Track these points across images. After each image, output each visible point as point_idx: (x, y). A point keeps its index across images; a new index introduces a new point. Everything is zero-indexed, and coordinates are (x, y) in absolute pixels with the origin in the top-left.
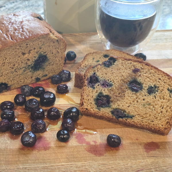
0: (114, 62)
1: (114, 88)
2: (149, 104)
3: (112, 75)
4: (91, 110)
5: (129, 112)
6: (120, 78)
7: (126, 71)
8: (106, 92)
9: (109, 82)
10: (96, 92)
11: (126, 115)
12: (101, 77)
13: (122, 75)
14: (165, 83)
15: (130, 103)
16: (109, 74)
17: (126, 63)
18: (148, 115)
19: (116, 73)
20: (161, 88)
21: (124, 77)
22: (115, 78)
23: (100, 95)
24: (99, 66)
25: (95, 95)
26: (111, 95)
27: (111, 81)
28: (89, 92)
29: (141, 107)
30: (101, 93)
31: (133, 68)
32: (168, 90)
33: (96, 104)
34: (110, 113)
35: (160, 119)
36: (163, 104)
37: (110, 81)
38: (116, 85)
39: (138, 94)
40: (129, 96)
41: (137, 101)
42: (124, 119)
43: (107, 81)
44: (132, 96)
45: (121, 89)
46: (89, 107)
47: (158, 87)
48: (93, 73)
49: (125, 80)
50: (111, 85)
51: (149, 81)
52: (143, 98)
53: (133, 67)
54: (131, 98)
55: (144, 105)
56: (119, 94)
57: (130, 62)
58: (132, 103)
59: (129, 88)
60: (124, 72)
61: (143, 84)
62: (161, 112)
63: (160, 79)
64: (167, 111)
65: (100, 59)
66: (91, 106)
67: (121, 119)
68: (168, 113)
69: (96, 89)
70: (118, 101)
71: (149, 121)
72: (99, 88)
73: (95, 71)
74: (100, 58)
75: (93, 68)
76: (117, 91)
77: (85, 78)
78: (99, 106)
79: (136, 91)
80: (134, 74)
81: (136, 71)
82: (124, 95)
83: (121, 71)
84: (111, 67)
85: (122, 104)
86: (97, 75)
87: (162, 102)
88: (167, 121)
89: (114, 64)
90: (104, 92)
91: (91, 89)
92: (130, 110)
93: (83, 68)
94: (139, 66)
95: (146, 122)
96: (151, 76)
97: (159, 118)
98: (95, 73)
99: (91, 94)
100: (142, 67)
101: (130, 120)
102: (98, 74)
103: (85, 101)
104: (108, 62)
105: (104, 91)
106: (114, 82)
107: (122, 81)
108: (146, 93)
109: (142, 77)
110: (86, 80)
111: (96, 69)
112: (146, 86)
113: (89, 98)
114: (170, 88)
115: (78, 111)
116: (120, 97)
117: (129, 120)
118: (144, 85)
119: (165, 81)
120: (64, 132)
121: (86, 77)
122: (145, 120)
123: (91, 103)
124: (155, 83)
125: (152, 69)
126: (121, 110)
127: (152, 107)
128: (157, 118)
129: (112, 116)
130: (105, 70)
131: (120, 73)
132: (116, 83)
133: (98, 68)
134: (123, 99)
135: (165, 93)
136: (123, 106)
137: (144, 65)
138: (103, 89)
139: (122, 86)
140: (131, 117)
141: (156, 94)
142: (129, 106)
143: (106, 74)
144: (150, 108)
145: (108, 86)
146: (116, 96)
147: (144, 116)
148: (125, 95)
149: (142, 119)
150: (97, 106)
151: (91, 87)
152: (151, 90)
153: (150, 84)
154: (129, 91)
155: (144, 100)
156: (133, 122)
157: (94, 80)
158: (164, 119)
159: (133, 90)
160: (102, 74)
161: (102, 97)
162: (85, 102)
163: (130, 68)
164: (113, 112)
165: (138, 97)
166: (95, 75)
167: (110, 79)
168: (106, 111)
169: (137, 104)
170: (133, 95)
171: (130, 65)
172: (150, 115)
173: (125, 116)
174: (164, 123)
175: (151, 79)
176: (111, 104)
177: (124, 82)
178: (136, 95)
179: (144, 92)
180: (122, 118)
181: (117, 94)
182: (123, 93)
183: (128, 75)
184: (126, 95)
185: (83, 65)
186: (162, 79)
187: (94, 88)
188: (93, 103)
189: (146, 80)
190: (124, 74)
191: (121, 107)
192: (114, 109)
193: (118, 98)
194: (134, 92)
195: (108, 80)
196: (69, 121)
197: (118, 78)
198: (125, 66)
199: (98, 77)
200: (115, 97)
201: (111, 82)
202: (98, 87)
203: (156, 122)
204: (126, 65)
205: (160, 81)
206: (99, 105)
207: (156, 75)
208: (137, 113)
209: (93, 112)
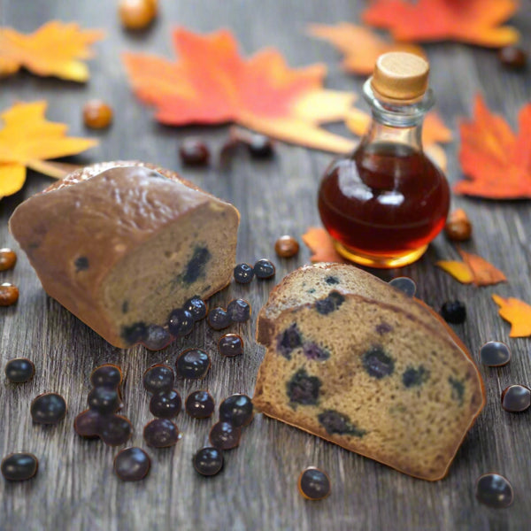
0: (339, 303)
1: (333, 364)
2: (404, 410)
3: (330, 334)
4: (278, 406)
5: (357, 422)
6: (347, 342)
7: (362, 327)
8: (313, 368)
9: (322, 348)
10: (293, 368)
11: (348, 428)
12: (308, 336)
13: (353, 336)
14: (445, 363)
15: (362, 402)
16: (325, 331)
17: (365, 309)
18: (397, 435)
19: (340, 330)
20: (434, 376)
21: (355, 341)
22: (337, 341)
23: (301, 375)
24: (307, 310)
25: (288, 373)
26: (322, 378)
27: (326, 347)
28: (278, 366)
29: (384, 415)
30: (302, 371)
31: (378, 322)
32: (450, 380)
33: (289, 394)
34: (316, 420)
35: (423, 448)
36: (433, 413)
37: (324, 345)
38: (337, 355)
39: (382, 383)
40: (361, 386)
41: (378, 400)
42: (345, 437)
43: (319, 345)
44: (368, 387)
45: (347, 366)
46: (273, 400)
47: (429, 372)
48: (292, 324)
49: (358, 348)
50: (326, 356)
51: (410, 356)
52: (390, 393)
53: (378, 319)
54: (365, 391)
55: (391, 411)
56: (341, 377)
57: (373, 307)
58: (366, 401)
59: (364, 367)
60: (357, 329)
61: (395, 360)
62: (428, 431)
63: (434, 353)
64: (441, 431)
65: (317, 288)
66: (277, 396)
67: (336, 436)
68: (442, 436)
69: (293, 361)
70: (336, 394)
71: (398, 449)
72: (299, 359)
73: (295, 319)
74: (318, 284)
75: (294, 312)
76: (336, 369)
77: (273, 333)
78: (296, 400)
79: (379, 376)
80: (378, 336)
81: (383, 329)
82: (351, 380)
83: (352, 326)
84: (331, 314)
85: (343, 401)
86: (298, 329)
87: (432, 409)
88: (438, 453)
89: (338, 309)
90: (308, 368)
91: (282, 359)
92: (360, 418)
93: (277, 306)
94: (391, 318)
95: (391, 450)
96: (417, 345)
97: (420, 445)
98: (295, 325)
99: (281, 372)
100: (399, 322)
101: (357, 440)
102: (302, 327)
103: (267, 385)
104: (325, 301)
105: (310, 366)
106: (332, 349)
107: (350, 349)
108: (401, 384)
109: (396, 343)
110: (276, 338)
111: (298, 315)
112: (400, 367)
113: (276, 379)
114: (454, 377)
115: (249, 405)
116: (342, 384)
117: (354, 441)
118: (397, 365)
119: (446, 359)
120: (209, 455)
121: (276, 332)
122: (389, 445)
123: (279, 391)
124: (422, 361)
125: (419, 329)
126: (341, 415)
127: (407, 417)
128: (416, 444)
129: (320, 427)
130: (316, 321)
131: (349, 330)
132: (337, 353)
133: (303, 314)
134: (347, 390)
135: (443, 387)
136: (345, 406)
137: (403, 317)
138: (308, 363)
139: (349, 360)
140: (361, 434)
141: (422, 389)
142: (358, 409)
143: (319, 329)
144: (403, 419)
145: (318, 356)
146: (334, 382)
147: (389, 436)
148: (353, 382)
149: (384, 441)
150: (292, 400)
151: (283, 354)
152: (411, 378)
153: (411, 364)
154: (363, 373)
155: (393, 397)
156: (363, 445)
157: (290, 340)
158: (430, 449)
159: (372, 372)
160: (310, 329)
161: (304, 381)
162: (267, 388)
163: (371, 321)
164: (321, 418)
165: (381, 389)
166: (295, 329)
167: (326, 341)
168: (307, 414)
169: (376, 407)
170: (371, 385)
171: (373, 315)
172: (402, 435)
173: (347, 431)
174: (431, 458)
175: (413, 352)
176: (322, 399)
177: (356, 351)
178: (378, 386)
179: (396, 380)
180: (340, 433)
181: (337, 377)
182: (349, 378)
183: (365, 336)
184: (356, 382)
185: (278, 298)
186: (439, 353)
187: (289, 358)
188: (284, 391)
189: (404, 353)
190: (357, 334)
191: (340, 409)
192: (325, 410)
193: (336, 386)
194: (374, 379)
195: (322, 344)
196: (225, 429)
197: (344, 341)
198: (361, 316)
199: (301, 334)
200: (331, 384)
201: (327, 350)
202: (298, 356)
203: (413, 453)
204: (364, 313)
205: (434, 358)
206: (295, 397)
207: (428, 344)
208: (375, 426)
209: (280, 412)
